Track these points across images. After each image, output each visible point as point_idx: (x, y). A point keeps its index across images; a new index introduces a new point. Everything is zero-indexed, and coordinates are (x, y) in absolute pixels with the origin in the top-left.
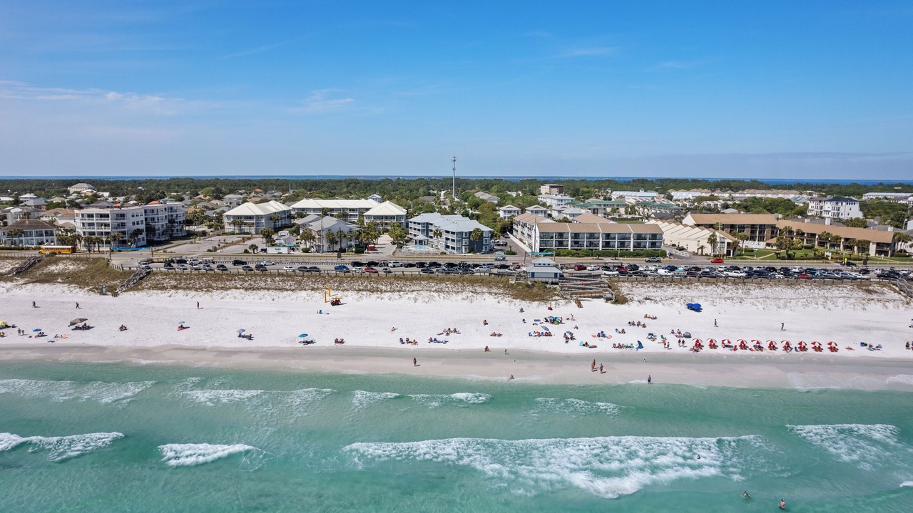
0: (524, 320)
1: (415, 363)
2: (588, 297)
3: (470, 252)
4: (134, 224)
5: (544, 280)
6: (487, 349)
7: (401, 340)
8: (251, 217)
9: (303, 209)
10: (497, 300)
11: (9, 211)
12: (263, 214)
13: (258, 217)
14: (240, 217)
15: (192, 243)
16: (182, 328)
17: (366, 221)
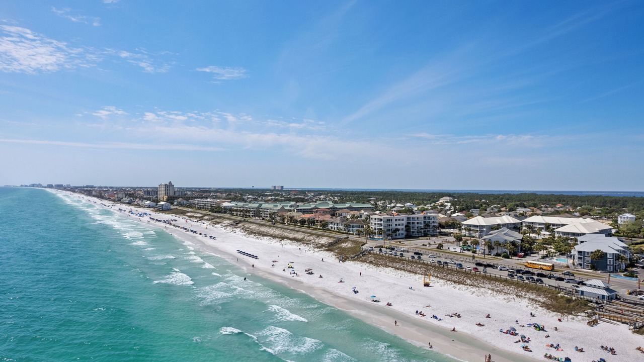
0: (517, 321)
1: (396, 323)
2: (618, 321)
3: (591, 269)
4: (396, 225)
5: (589, 298)
6: (454, 330)
7: (417, 312)
8: (477, 226)
9: (532, 223)
10: (528, 304)
11: (363, 214)
12: (485, 224)
13: (482, 227)
14: (470, 226)
15: (427, 239)
16: (341, 281)
17: (556, 235)
